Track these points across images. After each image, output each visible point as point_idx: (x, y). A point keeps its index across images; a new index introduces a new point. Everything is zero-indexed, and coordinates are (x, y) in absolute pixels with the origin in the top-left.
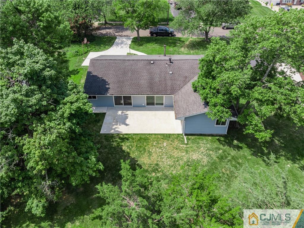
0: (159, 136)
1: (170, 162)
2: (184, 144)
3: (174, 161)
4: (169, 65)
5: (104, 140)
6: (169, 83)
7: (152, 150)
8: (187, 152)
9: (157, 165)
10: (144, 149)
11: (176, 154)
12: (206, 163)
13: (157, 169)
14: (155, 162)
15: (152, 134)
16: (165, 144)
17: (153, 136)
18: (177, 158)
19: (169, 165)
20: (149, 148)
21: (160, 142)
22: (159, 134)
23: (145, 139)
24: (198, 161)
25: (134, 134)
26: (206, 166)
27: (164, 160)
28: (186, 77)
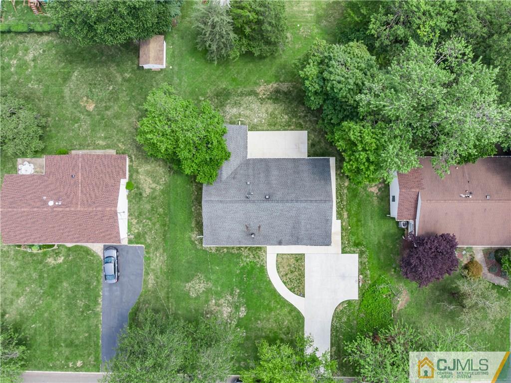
0: (260, 128)
1: (253, 106)
2: (241, 121)
3: (250, 106)
4: (250, 194)
5: (303, 123)
6: (251, 171)
7: (265, 116)
8: (240, 114)
9: (261, 104)
10: (271, 116)
11: (248, 112)
12: (228, 106)
13: (262, 100)
14: (263, 105)
15: (266, 130)
16: (256, 120)
17: (265, 128)
18: (247, 109)
19: (253, 103)
20: (268, 117)
21: (259, 122)
22: (260, 130)
23: (271, 125)
24: (233, 107)
25: (280, 130)
26: (228, 104)
27: (257, 107)
28: (234, 178)
